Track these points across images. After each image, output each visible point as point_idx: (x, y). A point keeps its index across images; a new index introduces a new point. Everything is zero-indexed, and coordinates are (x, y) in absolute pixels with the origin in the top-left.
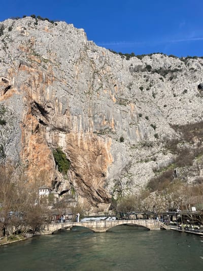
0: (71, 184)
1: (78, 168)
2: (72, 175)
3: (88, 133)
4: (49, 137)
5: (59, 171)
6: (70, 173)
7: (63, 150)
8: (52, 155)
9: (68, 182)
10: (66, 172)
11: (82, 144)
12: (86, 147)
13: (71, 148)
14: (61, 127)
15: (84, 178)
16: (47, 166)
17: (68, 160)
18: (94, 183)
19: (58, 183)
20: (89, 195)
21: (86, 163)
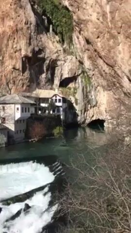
0: (80, 62)
1: (85, 22)
2: (80, 43)
17: (66, 8)
18: (120, 56)
19: (47, 62)
20: (115, 85)
21: (101, 6)
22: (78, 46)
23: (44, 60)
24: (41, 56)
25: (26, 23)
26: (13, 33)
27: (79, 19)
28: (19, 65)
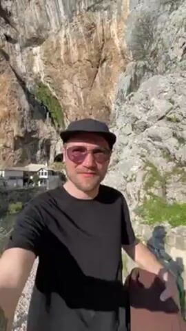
5: (53, 122)
7: (42, 79)
11: (67, 53)
12: (75, 55)
17: (55, 98)
19: (41, 141)
24: (34, 136)
25: (20, 109)
26: (5, 117)
27: (64, 106)
28: (10, 143)
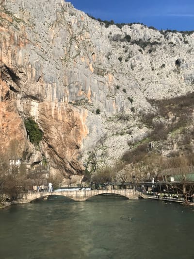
0: (43, 155)
1: (52, 139)
2: (44, 146)
3: (62, 103)
4: (20, 105)
5: (31, 141)
6: (42, 145)
7: (35, 120)
8: (24, 125)
9: (40, 153)
10: (38, 143)
11: (56, 114)
12: (60, 117)
13: (44, 118)
14: (34, 95)
15: (57, 149)
16: (18, 136)
17: (41, 130)
18: (67, 155)
19: (29, 154)
20: (61, 166)
21: (59, 134)
22: (43, 147)
23: (28, 153)
25: (24, 136)
27: (48, 137)
